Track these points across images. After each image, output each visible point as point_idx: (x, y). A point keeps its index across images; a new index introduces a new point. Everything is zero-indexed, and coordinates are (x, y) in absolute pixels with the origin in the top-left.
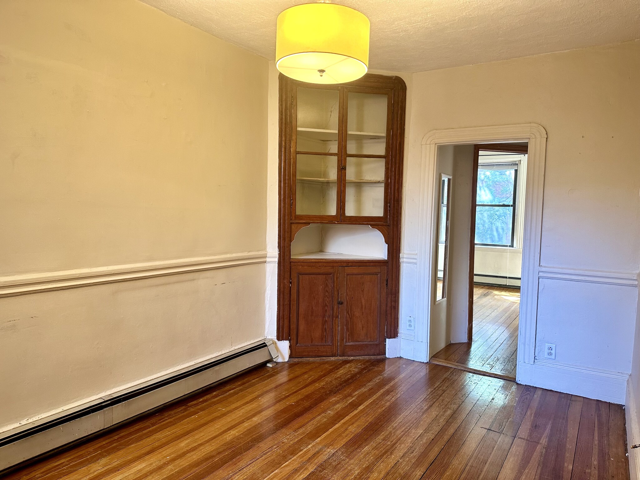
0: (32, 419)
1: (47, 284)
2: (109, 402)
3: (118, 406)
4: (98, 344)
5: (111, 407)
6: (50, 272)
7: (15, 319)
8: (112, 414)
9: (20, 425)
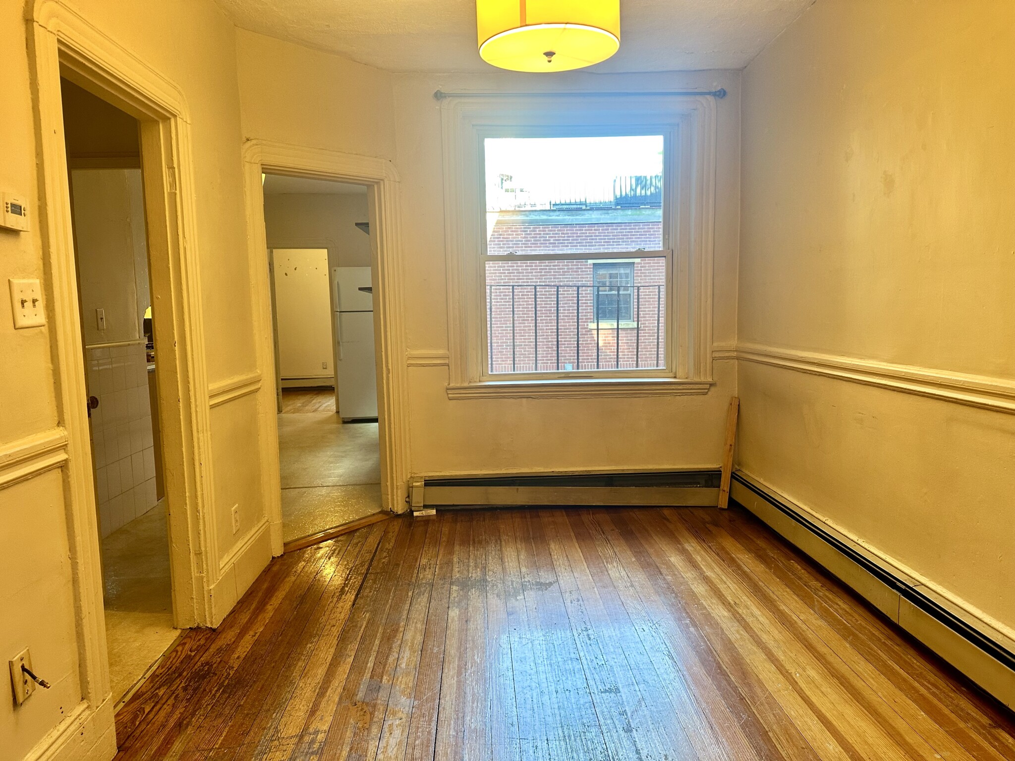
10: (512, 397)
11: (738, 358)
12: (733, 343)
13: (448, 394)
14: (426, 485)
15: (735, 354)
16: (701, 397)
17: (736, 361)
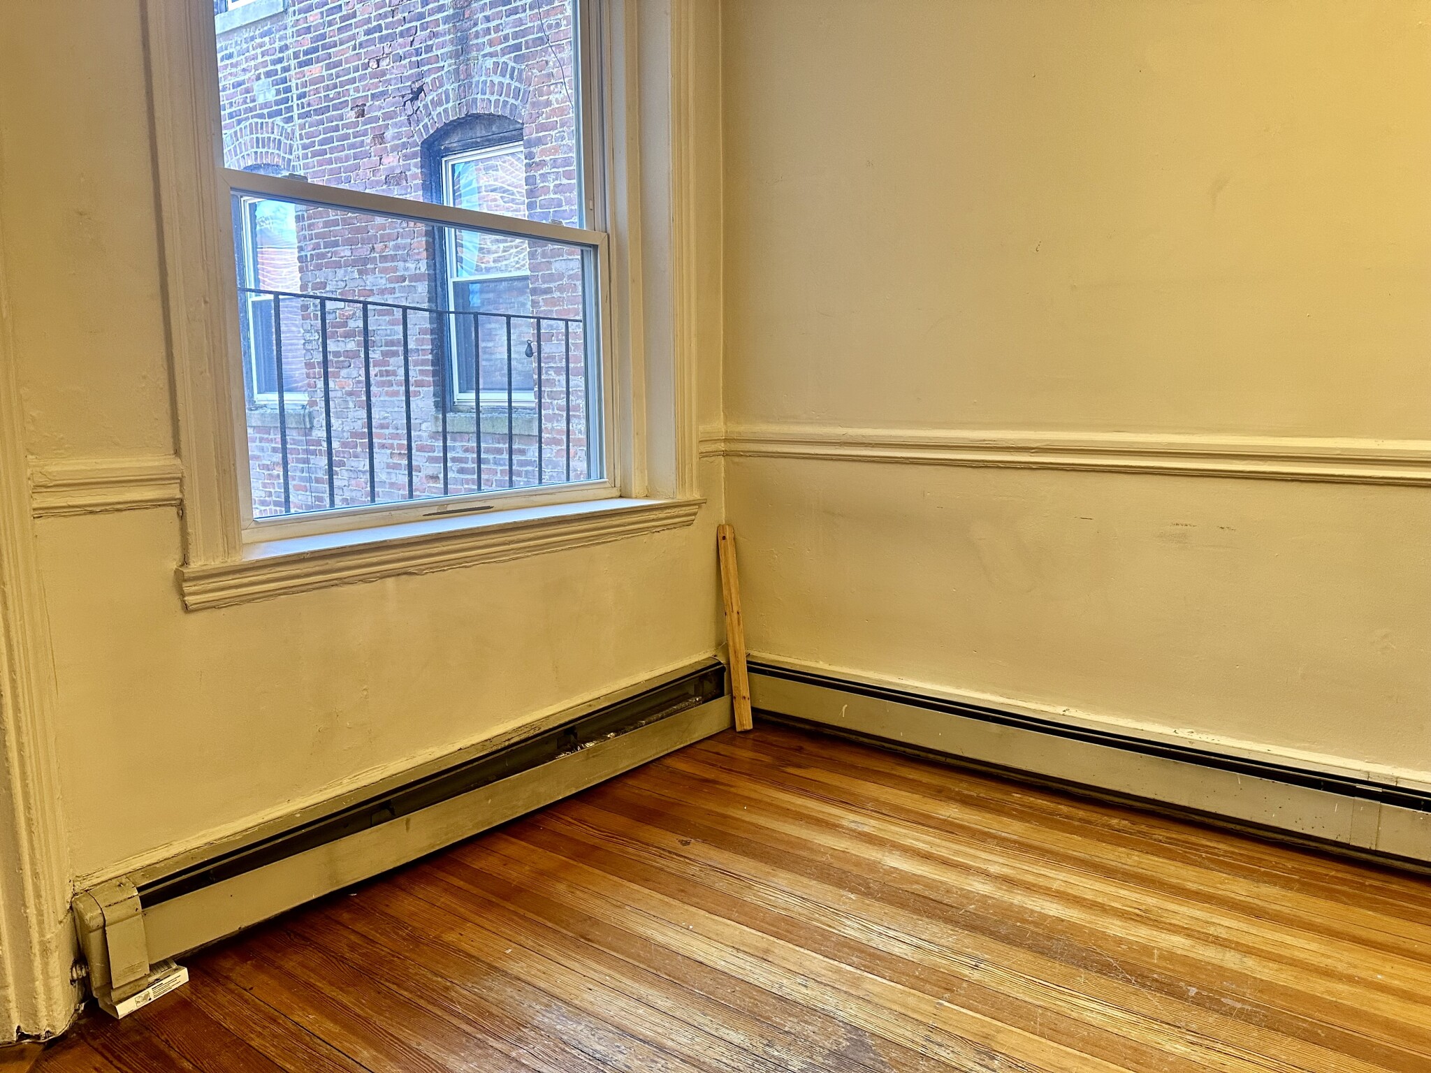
0: (1200, 735)
1: (1261, 463)
2: (1380, 790)
3: (1400, 811)
4: (1386, 636)
5: (1379, 803)
6: (1272, 436)
7: (1188, 523)
8: (1379, 823)
9: (1175, 734)
10: (364, 579)
11: (726, 454)
12: (718, 426)
13: (182, 594)
14: (147, 901)
15: (722, 446)
16: (684, 531)
17: (722, 459)
